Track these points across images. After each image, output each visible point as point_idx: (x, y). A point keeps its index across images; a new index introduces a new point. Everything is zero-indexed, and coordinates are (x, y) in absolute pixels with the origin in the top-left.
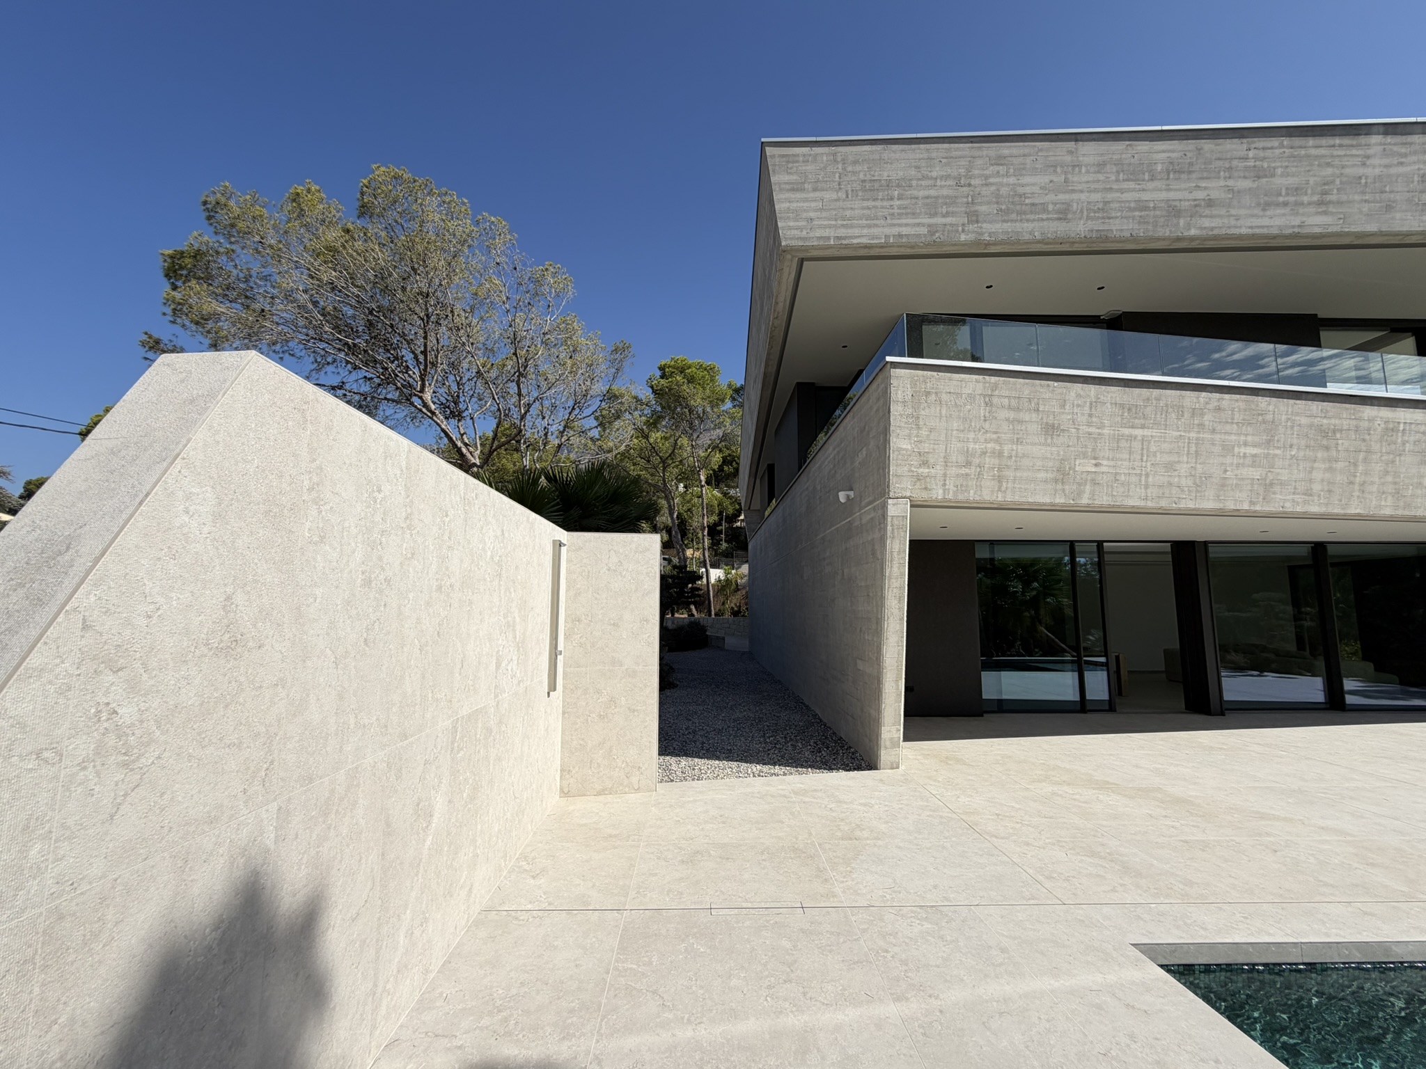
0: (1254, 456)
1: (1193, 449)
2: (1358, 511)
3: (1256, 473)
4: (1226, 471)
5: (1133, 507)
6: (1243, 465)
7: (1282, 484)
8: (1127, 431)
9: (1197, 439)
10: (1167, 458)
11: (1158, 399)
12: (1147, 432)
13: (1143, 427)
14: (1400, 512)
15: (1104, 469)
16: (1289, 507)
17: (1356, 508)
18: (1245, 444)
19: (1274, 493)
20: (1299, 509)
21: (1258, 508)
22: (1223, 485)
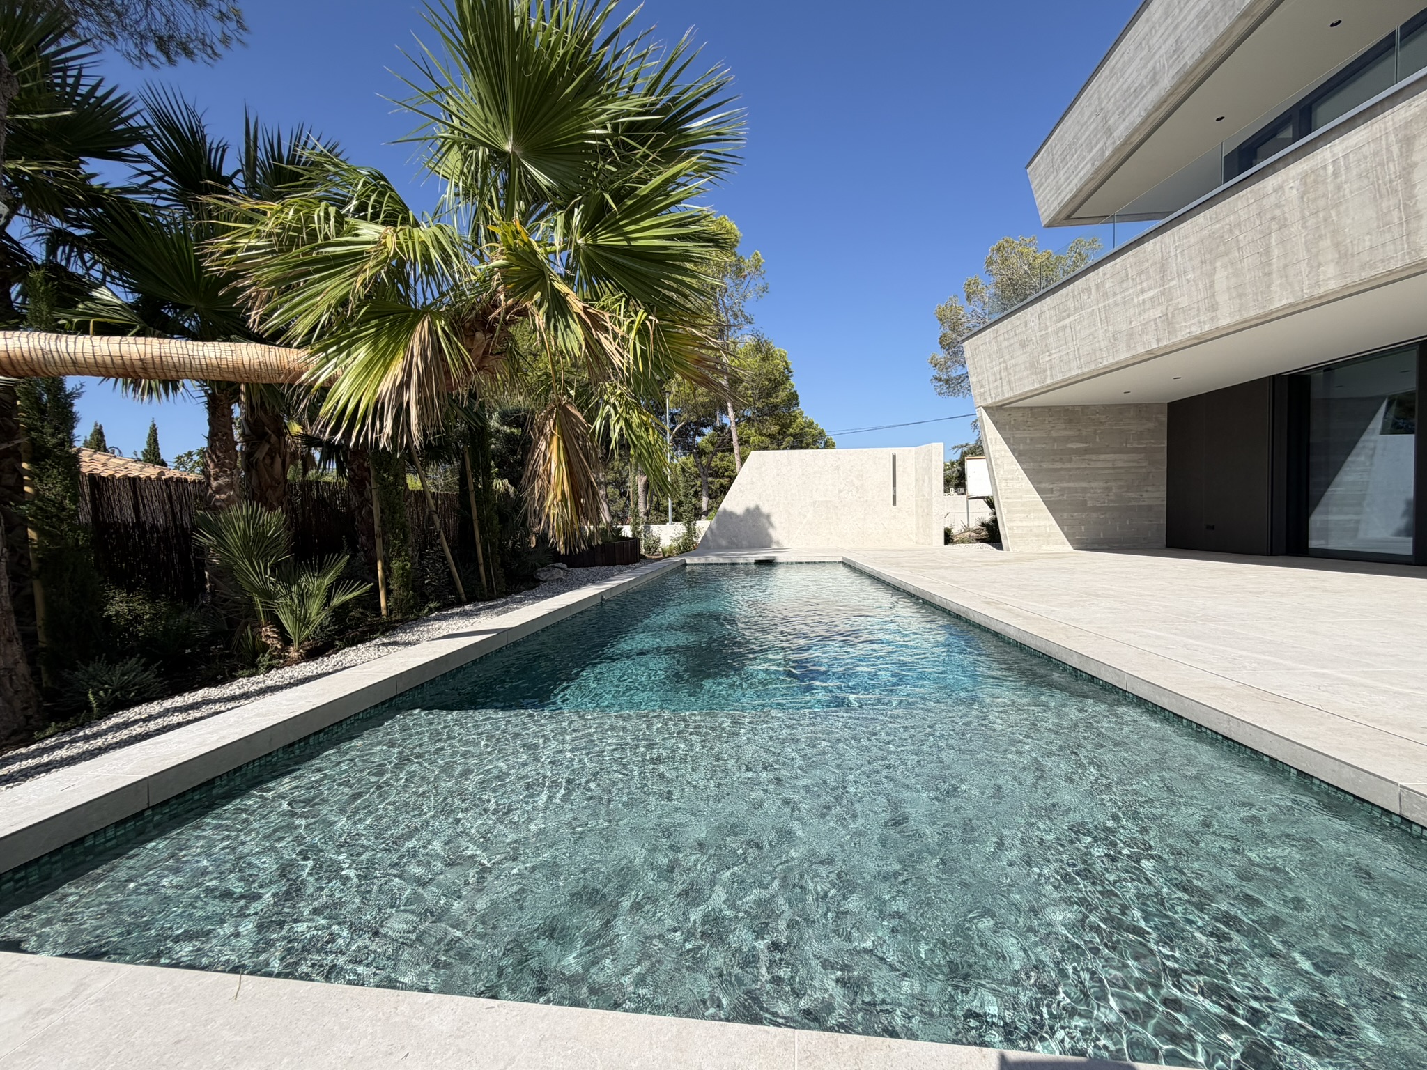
0: (1151, 299)
1: (1103, 316)
2: (1284, 302)
3: (1156, 313)
4: (1131, 322)
5: (1077, 376)
6: (1144, 311)
7: (1184, 310)
8: (1060, 324)
9: (1105, 306)
10: (1088, 332)
11: (1073, 291)
12: (1072, 319)
13: (1069, 316)
14: (1355, 278)
15: (1054, 356)
16: (1196, 331)
17: (1280, 300)
18: (1142, 292)
19: (1178, 323)
20: (1207, 328)
21: (1165, 342)
22: (1131, 335)
